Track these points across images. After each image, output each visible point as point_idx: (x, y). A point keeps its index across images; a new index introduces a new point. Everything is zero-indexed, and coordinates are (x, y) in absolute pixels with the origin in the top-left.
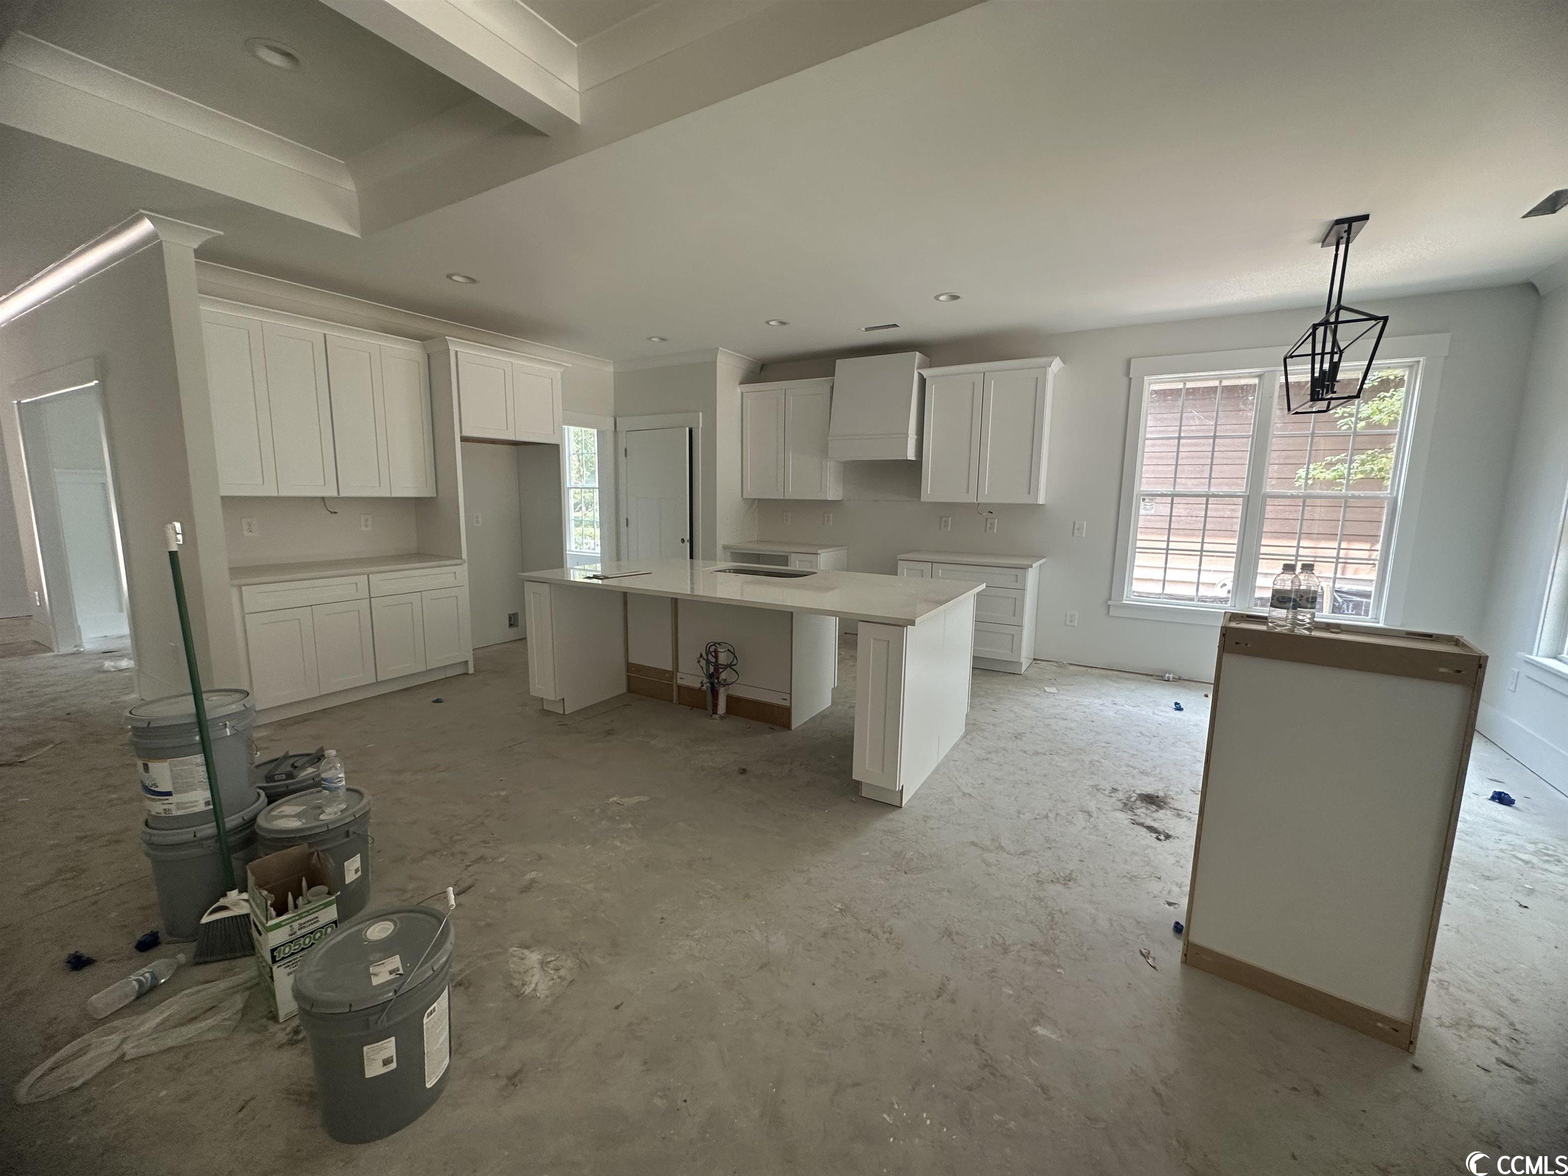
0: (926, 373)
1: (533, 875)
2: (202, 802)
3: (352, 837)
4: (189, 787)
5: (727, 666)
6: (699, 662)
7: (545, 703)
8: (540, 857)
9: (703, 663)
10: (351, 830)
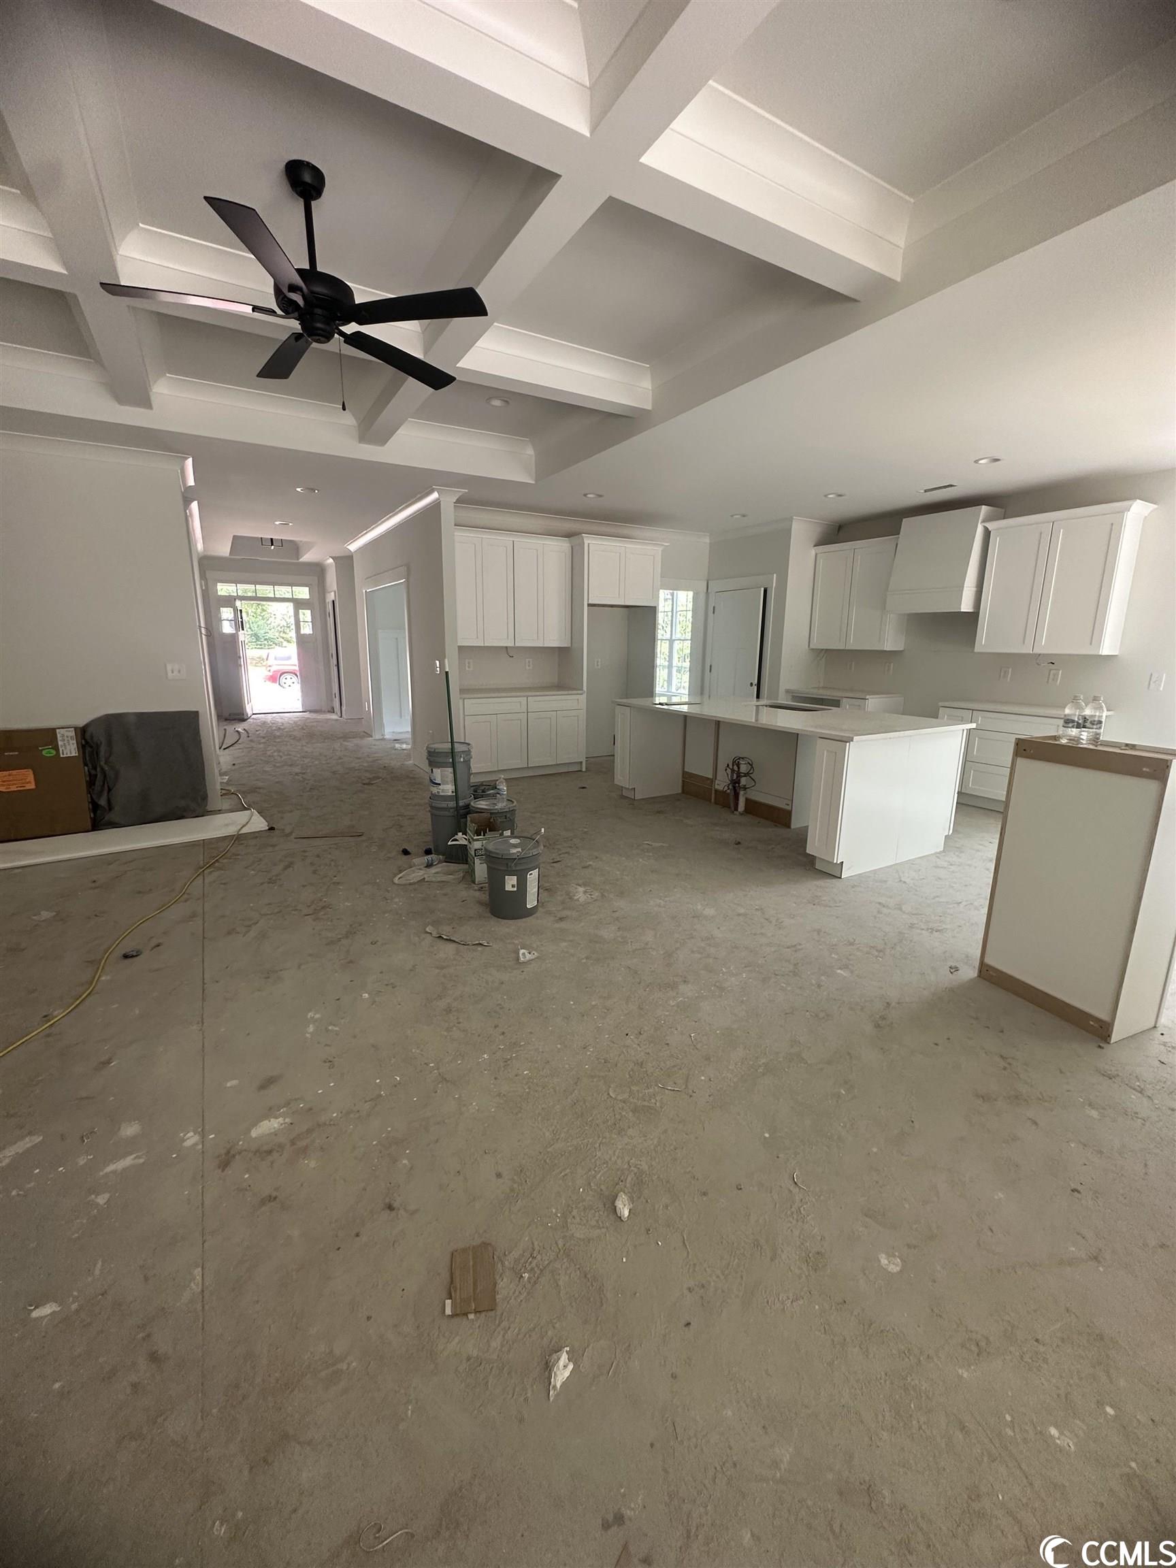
0: (990, 526)
1: (591, 863)
2: (450, 791)
3: (508, 819)
4: (446, 783)
5: (747, 775)
6: (726, 770)
7: (624, 790)
8: (597, 858)
9: (729, 771)
10: (508, 816)
